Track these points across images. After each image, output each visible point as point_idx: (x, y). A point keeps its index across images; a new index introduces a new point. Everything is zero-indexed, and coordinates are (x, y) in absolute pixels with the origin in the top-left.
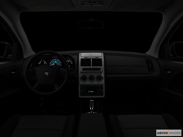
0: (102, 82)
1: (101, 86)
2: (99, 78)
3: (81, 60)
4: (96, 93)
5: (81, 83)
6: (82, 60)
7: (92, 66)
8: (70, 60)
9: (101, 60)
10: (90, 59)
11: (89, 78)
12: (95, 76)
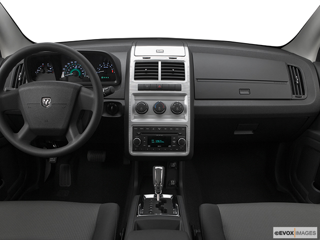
0: (184, 118)
1: (181, 129)
2: (178, 110)
3: (136, 64)
4: (170, 146)
5: (135, 120)
6: (138, 64)
7: (162, 79)
8: (110, 64)
9: (184, 64)
10: (158, 63)
11: (154, 108)
12: (168, 104)
